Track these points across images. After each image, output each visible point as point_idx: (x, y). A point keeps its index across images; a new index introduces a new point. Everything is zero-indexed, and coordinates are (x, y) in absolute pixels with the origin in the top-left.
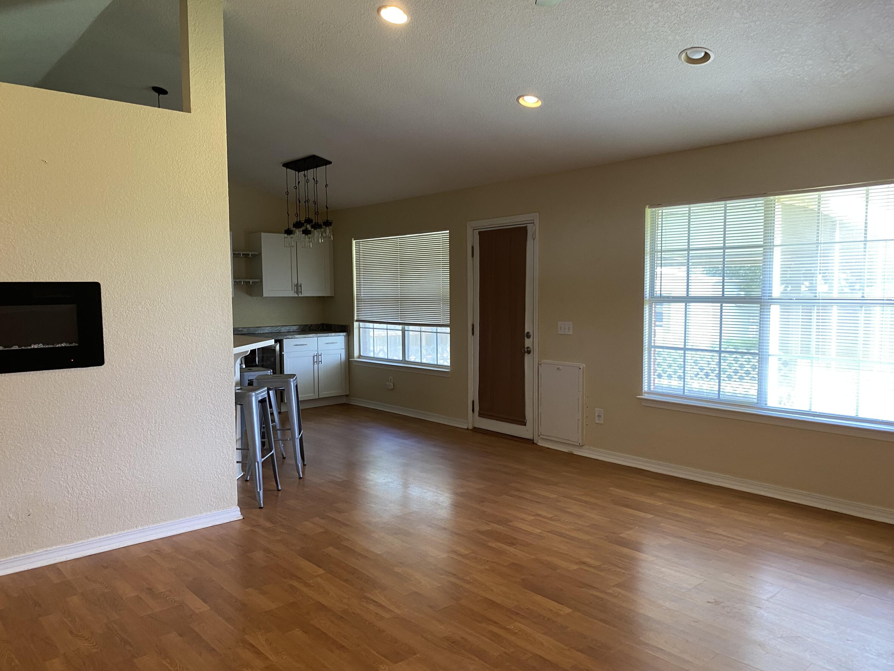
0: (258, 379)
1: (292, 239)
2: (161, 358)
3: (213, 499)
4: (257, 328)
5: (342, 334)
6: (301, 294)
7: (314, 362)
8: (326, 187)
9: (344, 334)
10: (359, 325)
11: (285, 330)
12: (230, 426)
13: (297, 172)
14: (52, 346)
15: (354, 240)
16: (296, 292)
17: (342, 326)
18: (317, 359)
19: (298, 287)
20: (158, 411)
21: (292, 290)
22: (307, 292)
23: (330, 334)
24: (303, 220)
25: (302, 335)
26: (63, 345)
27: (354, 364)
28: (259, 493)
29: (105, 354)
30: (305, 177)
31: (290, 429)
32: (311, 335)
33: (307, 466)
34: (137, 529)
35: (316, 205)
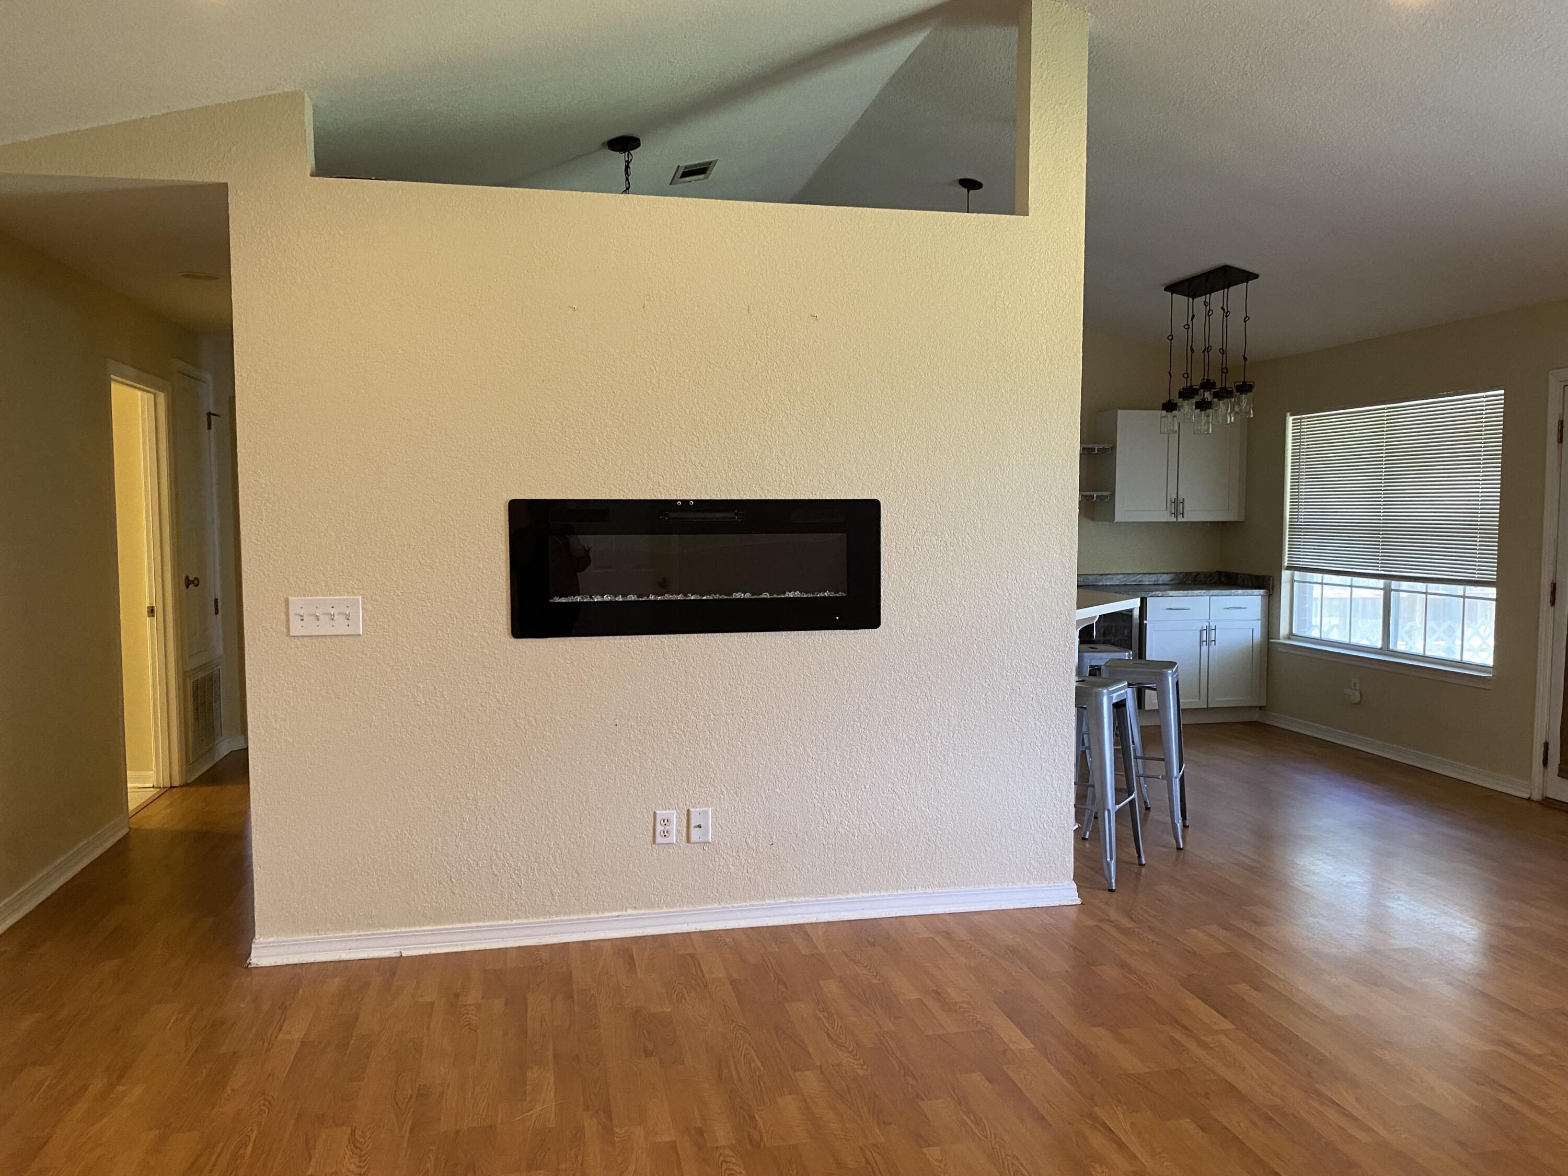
0: (1111, 664)
1: (1175, 419)
2: (961, 621)
3: (1032, 861)
4: (1101, 577)
5: (1256, 592)
6: (1183, 517)
7: (1201, 642)
8: (1245, 321)
9: (1262, 592)
10: (1293, 576)
11: (1149, 581)
12: (1066, 743)
13: (1191, 299)
14: (812, 596)
15: (1291, 415)
16: (1174, 513)
17: (1257, 578)
18: (1206, 636)
19: (1177, 505)
20: (953, 706)
21: (1166, 510)
22: (1194, 513)
23: (1233, 591)
24: (1196, 382)
25: (1181, 592)
26: (826, 594)
27: (1279, 649)
28: (1109, 865)
29: (881, 610)
30: (1206, 306)
31: (1163, 760)
32: (1197, 592)
33: (1190, 829)
34: (916, 892)
35: (1224, 355)
